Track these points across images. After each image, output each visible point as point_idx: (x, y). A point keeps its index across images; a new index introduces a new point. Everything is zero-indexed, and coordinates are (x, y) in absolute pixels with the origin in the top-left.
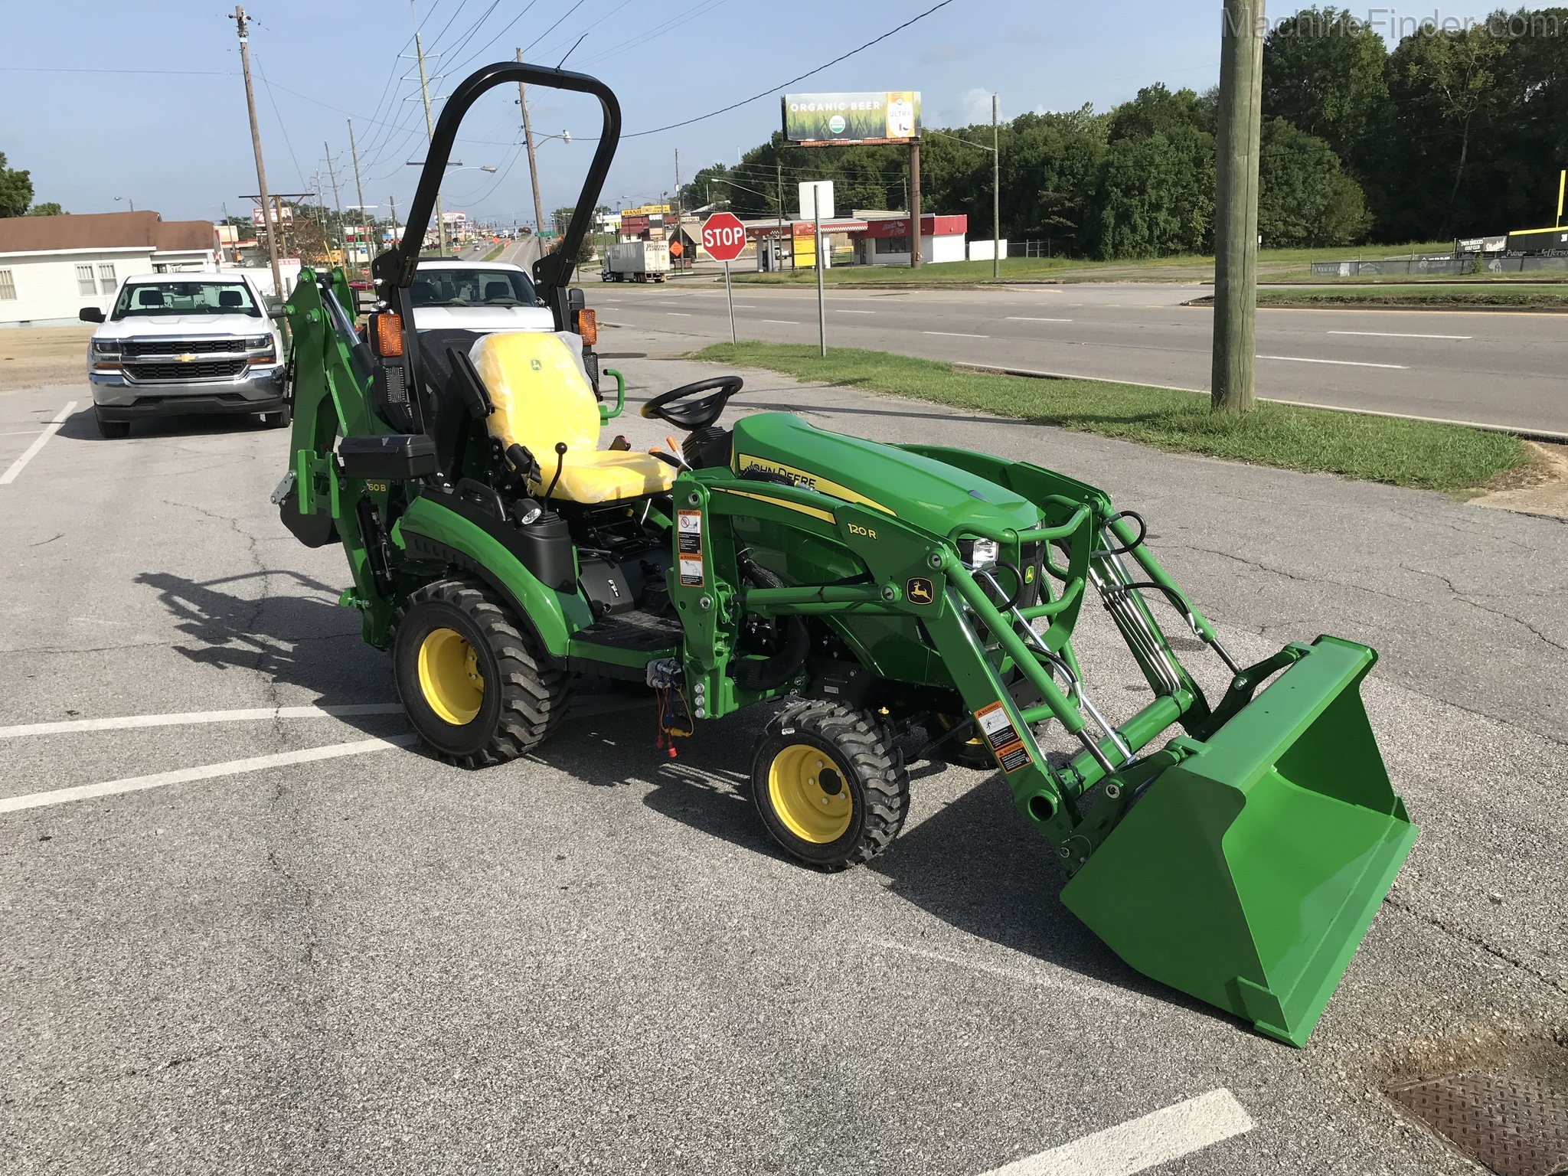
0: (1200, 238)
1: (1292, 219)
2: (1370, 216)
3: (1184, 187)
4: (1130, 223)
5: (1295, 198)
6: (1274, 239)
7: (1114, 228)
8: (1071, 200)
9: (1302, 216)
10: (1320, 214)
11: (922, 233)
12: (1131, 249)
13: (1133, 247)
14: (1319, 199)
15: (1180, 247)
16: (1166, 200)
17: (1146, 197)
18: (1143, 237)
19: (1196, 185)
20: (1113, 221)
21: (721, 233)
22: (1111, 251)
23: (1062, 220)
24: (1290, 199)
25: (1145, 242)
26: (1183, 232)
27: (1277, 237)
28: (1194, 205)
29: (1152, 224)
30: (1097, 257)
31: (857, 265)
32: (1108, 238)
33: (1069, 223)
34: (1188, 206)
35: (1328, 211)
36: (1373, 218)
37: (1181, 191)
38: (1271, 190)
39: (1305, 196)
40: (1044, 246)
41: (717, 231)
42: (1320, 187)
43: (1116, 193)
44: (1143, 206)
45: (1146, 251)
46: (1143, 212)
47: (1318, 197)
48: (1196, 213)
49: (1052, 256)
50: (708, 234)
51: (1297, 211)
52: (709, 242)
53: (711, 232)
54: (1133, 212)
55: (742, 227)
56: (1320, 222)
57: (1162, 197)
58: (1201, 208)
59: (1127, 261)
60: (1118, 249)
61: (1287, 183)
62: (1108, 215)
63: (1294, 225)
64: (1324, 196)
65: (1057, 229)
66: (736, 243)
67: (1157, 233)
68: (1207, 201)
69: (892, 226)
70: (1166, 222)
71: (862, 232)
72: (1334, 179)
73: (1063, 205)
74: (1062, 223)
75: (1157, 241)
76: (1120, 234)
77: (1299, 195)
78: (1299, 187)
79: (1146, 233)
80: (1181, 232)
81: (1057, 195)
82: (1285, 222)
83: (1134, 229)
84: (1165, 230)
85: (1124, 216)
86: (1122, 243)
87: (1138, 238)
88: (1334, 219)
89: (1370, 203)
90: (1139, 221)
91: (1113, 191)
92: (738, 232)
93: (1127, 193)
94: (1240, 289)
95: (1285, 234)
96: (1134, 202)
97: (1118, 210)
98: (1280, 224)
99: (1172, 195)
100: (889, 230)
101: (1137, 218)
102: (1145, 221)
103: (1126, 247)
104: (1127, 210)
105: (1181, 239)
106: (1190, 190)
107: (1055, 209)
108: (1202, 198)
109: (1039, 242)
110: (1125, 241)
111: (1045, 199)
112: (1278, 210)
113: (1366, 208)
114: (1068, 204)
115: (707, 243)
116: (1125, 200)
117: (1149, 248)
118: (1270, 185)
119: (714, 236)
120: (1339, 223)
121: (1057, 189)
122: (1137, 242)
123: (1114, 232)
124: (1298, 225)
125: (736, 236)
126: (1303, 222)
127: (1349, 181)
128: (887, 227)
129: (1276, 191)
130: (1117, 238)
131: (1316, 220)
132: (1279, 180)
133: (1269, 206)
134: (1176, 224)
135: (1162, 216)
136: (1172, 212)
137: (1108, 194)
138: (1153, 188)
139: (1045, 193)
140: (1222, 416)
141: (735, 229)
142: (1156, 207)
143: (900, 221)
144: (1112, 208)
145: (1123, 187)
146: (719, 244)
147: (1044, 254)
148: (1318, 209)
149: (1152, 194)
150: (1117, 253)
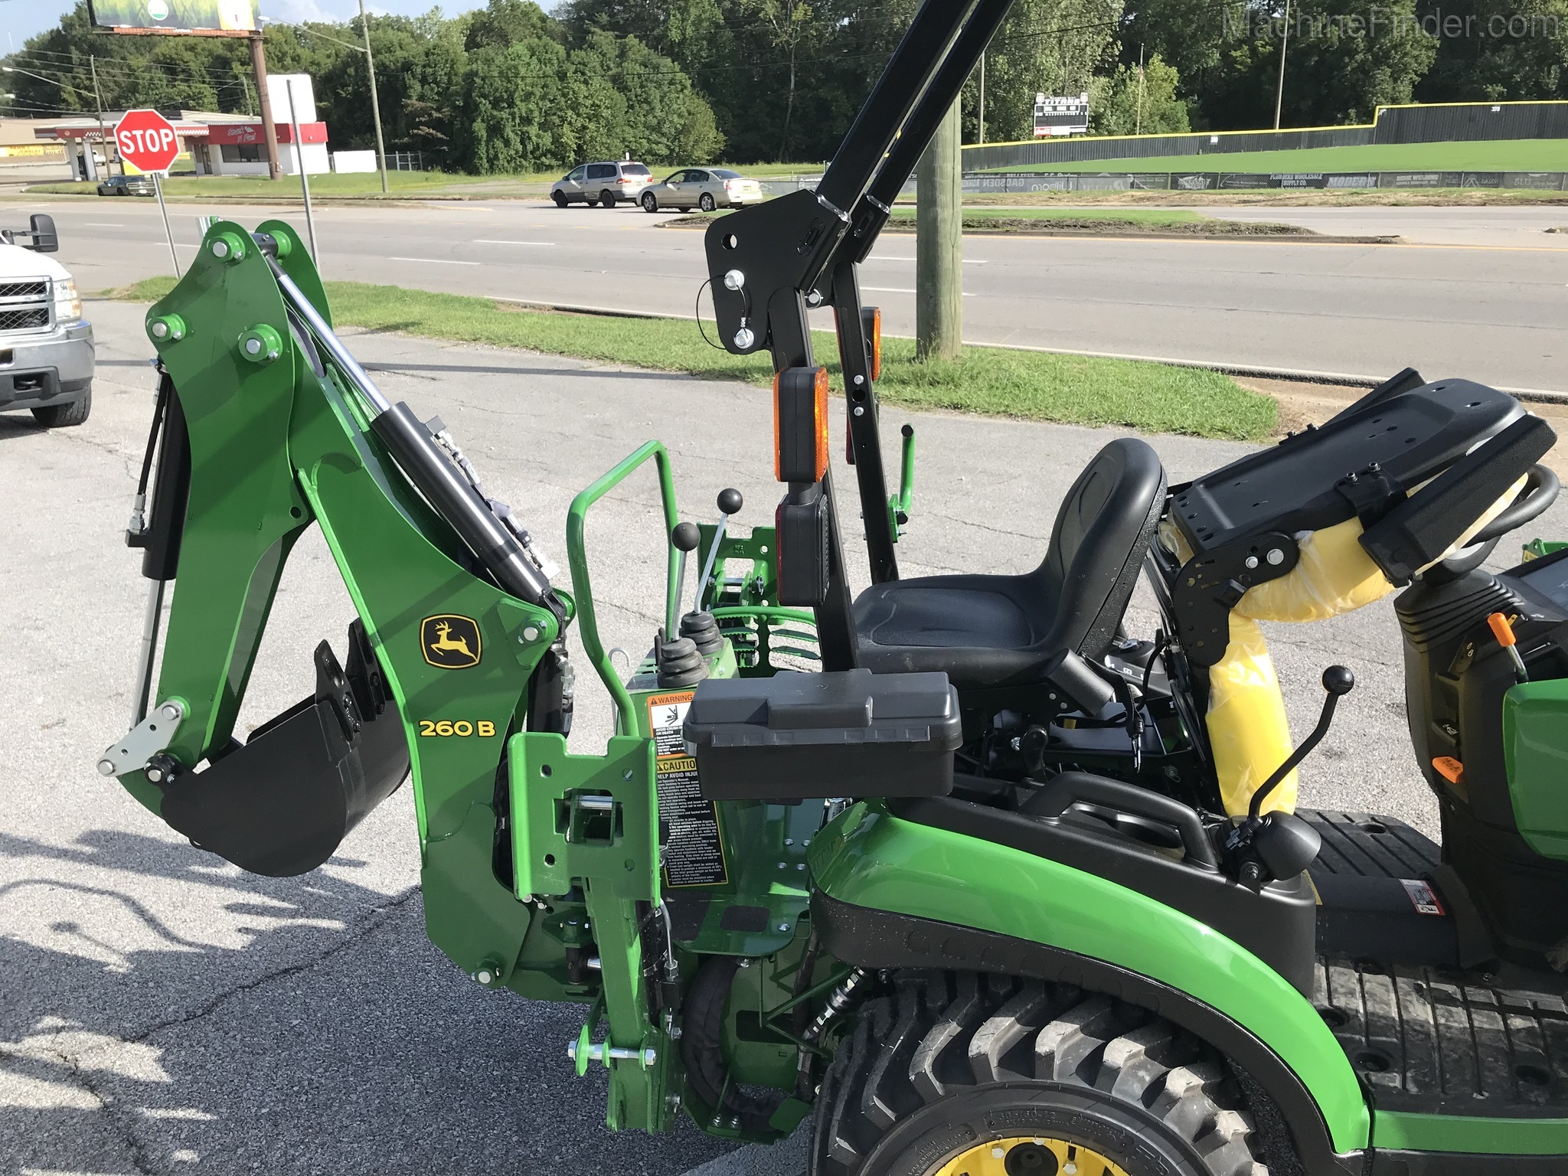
0: (573, 153)
1: (654, 137)
2: (722, 137)
3: (551, 101)
4: (503, 137)
5: (655, 117)
6: (640, 156)
7: (487, 142)
8: (438, 110)
9: (662, 134)
10: (679, 133)
11: (279, 141)
12: (506, 164)
13: (509, 162)
14: (676, 118)
15: (554, 162)
16: (536, 113)
17: (516, 110)
18: (517, 152)
19: (563, 99)
20: (485, 135)
21: (143, 137)
22: (487, 165)
23: (431, 131)
24: (650, 117)
25: (520, 157)
26: (556, 147)
27: (643, 154)
28: (563, 120)
29: (524, 139)
30: (473, 171)
31: (200, 174)
32: (482, 150)
33: (439, 135)
34: (557, 121)
35: (685, 130)
36: (725, 138)
37: (549, 105)
38: (631, 107)
39: (663, 115)
40: (415, 159)
41: (138, 133)
42: (675, 106)
43: (485, 105)
44: (514, 119)
45: (522, 166)
46: (515, 126)
47: (675, 116)
48: (566, 128)
49: (426, 169)
50: (126, 137)
51: (657, 129)
52: (128, 147)
53: (129, 135)
54: (504, 126)
55: (171, 129)
56: (679, 141)
57: (532, 111)
58: (570, 123)
59: (504, 176)
60: (493, 164)
61: (646, 101)
62: (479, 128)
63: (657, 143)
64: (680, 116)
65: (427, 142)
66: (166, 148)
67: (530, 147)
68: (575, 117)
69: (239, 131)
70: (538, 136)
71: (202, 137)
72: (687, 99)
73: (430, 115)
74: (432, 134)
75: (531, 156)
76: (493, 148)
77: (658, 113)
78: (658, 106)
79: (520, 148)
80: (553, 147)
81: (423, 104)
82: (649, 140)
83: (507, 143)
84: (538, 144)
85: (495, 130)
86: (496, 157)
87: (512, 152)
88: (692, 138)
89: (721, 124)
90: (512, 135)
91: (481, 103)
92: (167, 135)
93: (495, 104)
94: (949, 222)
95: (650, 152)
96: (505, 114)
97: (488, 123)
98: (644, 141)
99: (541, 109)
100: (235, 137)
101: (509, 132)
102: (517, 134)
103: (501, 162)
104: (498, 122)
105: (554, 155)
106: (558, 104)
107: (423, 119)
108: (570, 113)
109: (409, 154)
110: (500, 155)
111: (410, 109)
112: (641, 127)
113: (717, 129)
114: (435, 114)
115: (124, 148)
116: (495, 113)
117: (524, 162)
118: (631, 103)
119: (133, 139)
120: (696, 142)
121: (421, 98)
122: (511, 156)
123: (487, 146)
124: (660, 143)
125: (165, 140)
126: (665, 140)
127: (701, 102)
128: (231, 133)
129: (637, 108)
130: (491, 151)
131: (675, 139)
132: (639, 98)
133: (631, 123)
134: (547, 140)
135: (533, 130)
136: (543, 126)
137: (477, 105)
138: (521, 101)
139: (409, 102)
140: (929, 365)
141: (163, 132)
142: (527, 120)
143: (248, 126)
144: (483, 121)
145: (491, 98)
146: (142, 150)
147: (417, 167)
148: (676, 128)
149: (522, 108)
150: (492, 169)
